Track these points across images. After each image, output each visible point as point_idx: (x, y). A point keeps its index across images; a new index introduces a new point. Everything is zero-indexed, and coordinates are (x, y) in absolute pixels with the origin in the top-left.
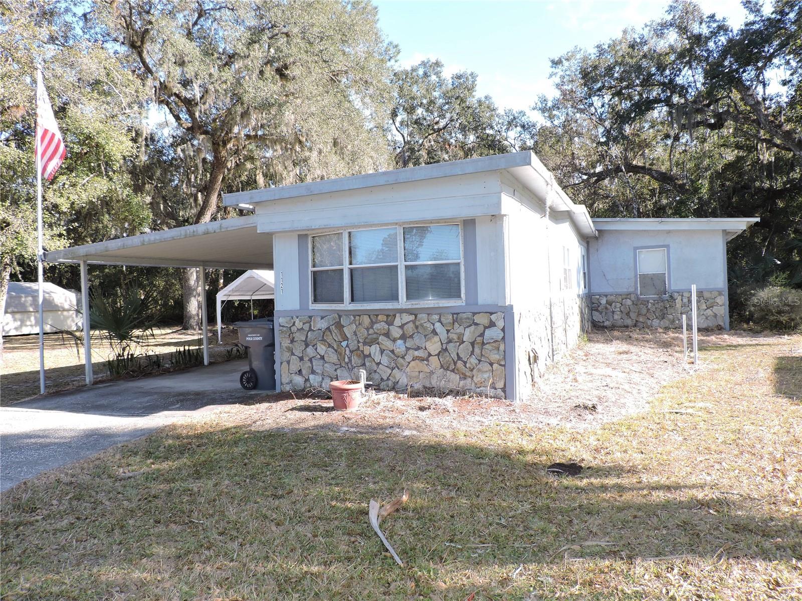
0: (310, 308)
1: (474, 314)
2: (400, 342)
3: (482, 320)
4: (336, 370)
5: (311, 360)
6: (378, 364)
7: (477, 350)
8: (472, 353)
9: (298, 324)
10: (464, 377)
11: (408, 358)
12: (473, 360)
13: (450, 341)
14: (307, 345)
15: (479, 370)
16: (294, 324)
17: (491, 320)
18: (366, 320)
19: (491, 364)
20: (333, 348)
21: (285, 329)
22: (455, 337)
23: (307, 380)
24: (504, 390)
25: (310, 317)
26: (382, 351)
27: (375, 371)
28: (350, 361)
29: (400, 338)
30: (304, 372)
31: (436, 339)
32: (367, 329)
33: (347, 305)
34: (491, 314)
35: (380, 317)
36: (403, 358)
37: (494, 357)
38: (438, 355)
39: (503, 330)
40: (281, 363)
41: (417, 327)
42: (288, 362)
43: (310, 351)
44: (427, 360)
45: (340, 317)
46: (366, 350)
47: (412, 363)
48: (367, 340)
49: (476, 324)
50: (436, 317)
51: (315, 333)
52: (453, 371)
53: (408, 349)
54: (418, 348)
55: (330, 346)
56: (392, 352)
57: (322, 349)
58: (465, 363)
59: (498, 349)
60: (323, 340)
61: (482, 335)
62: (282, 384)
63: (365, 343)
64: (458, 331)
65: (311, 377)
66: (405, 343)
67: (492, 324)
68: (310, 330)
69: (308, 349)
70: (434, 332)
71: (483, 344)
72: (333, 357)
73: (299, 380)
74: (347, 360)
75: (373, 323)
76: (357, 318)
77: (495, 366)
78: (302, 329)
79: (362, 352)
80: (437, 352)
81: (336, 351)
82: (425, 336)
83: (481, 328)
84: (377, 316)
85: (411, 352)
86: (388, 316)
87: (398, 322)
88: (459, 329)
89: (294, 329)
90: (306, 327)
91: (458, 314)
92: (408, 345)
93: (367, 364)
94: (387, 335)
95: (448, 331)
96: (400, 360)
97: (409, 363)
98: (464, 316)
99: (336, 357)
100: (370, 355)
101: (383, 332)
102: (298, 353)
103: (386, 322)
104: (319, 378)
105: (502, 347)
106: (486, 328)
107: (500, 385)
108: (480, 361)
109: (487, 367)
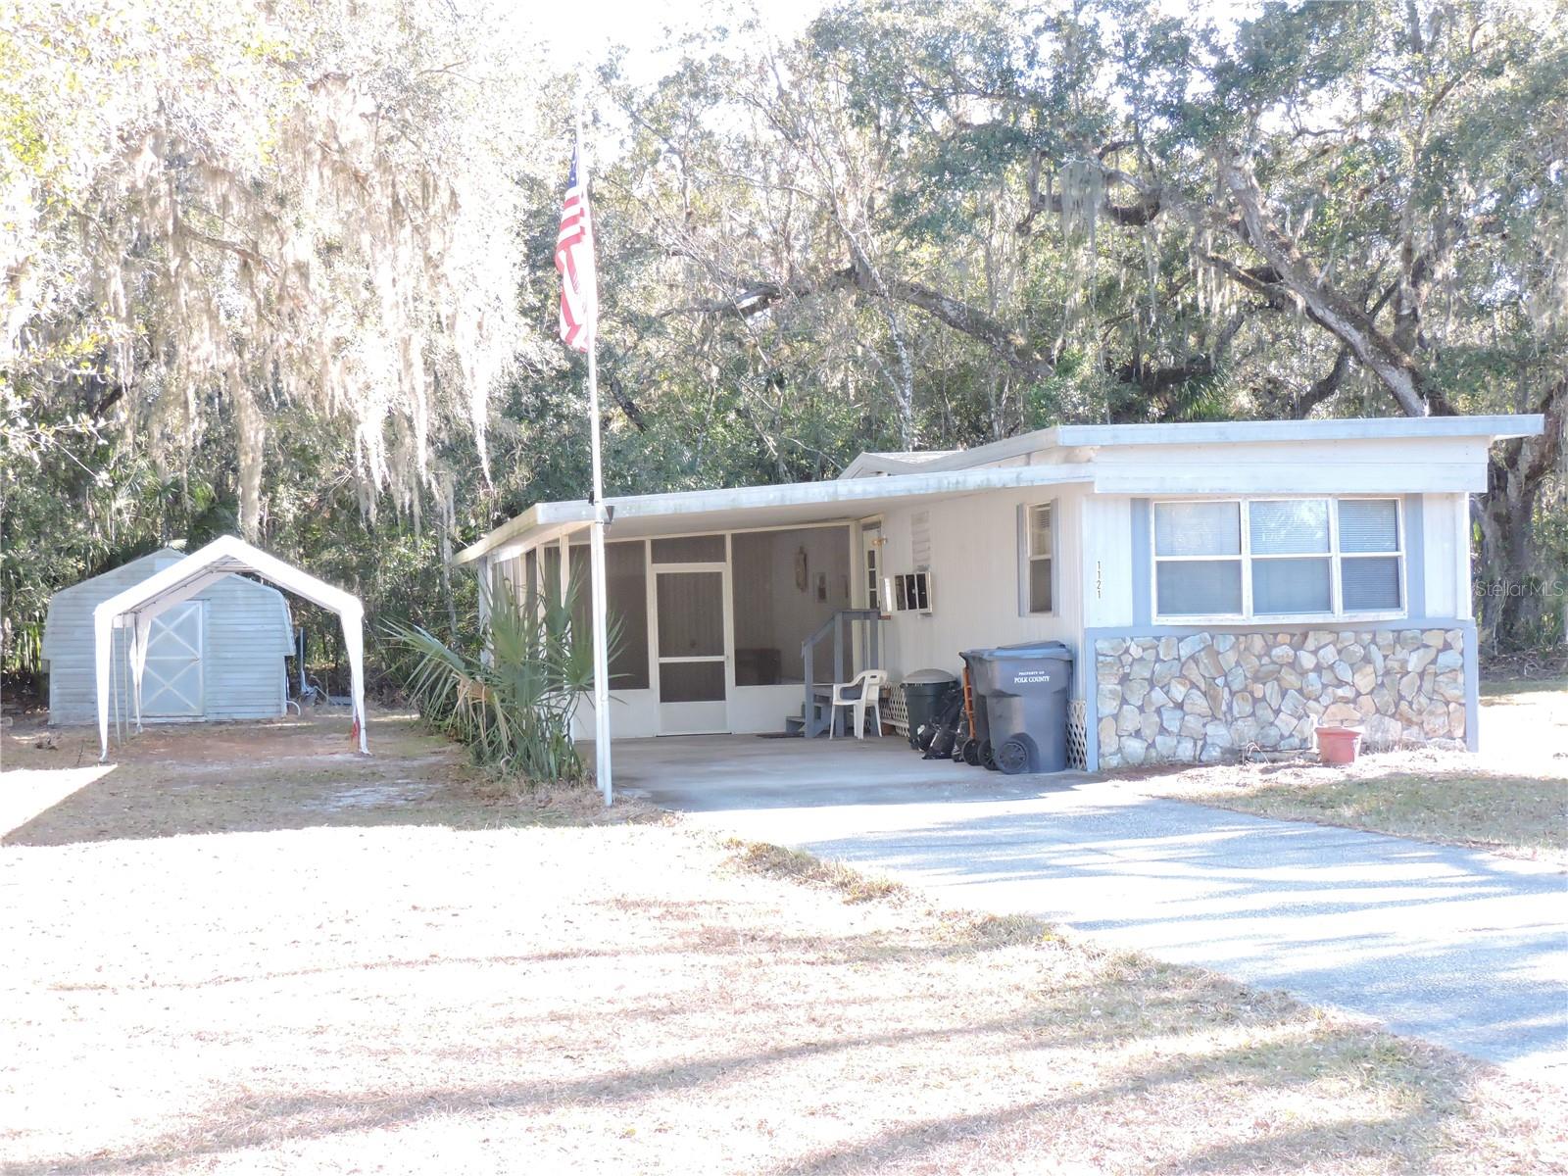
0: (1154, 623)
1: (1423, 631)
2: (1312, 676)
3: (1435, 640)
4: (1204, 725)
5: (1158, 711)
6: (1277, 712)
7: (1427, 685)
8: (1420, 688)
9: (1136, 651)
10: (1409, 723)
11: (1325, 700)
12: (1423, 700)
13: (1387, 672)
14: (1152, 686)
15: (1431, 713)
16: (1127, 651)
17: (1445, 641)
18: (1258, 643)
19: (1447, 704)
20: (1198, 688)
21: (1109, 659)
22: (1396, 665)
23: (1152, 745)
24: (1464, 738)
25: (1158, 639)
26: (1284, 694)
27: (1272, 724)
28: (1230, 708)
29: (1313, 670)
30: (1147, 732)
31: (1369, 669)
32: (1260, 657)
33: (1247, 617)
34: (1447, 631)
35: (1280, 637)
36: (1317, 700)
37: (1452, 692)
38: (1371, 692)
39: (1462, 654)
40: (1100, 720)
41: (1339, 652)
42: (1116, 717)
43: (1158, 695)
44: (1354, 701)
45: (1213, 638)
46: (1259, 690)
47: (1333, 708)
48: (1260, 675)
49: (1427, 646)
50: (1367, 637)
51: (1167, 665)
52: (1393, 716)
53: (1325, 686)
54: (1341, 684)
55: (1194, 685)
56: (1300, 691)
57: (1179, 691)
58: (1411, 704)
59: (1455, 680)
60: (1182, 676)
61: (1434, 662)
62: (1100, 755)
63: (1256, 679)
64: (1400, 656)
65: (1159, 739)
66: (1320, 677)
67: (1447, 646)
68: (1158, 660)
69: (1153, 694)
70: (1367, 660)
71: (1436, 675)
72: (1199, 703)
73: (1135, 748)
74: (1224, 708)
75: (1268, 649)
76: (1242, 639)
77: (1452, 706)
78: (1142, 659)
79: (1252, 693)
80: (1369, 689)
81: (1205, 694)
82: (1352, 666)
83: (1432, 653)
84: (1275, 635)
85: (1330, 689)
86: (1293, 635)
87: (1311, 644)
88: (1401, 654)
89: (1127, 659)
90: (1150, 655)
91: (1399, 632)
92: (1325, 680)
93: (1259, 713)
94: (1294, 664)
95: (1385, 657)
96: (1312, 704)
97: (1327, 707)
98: (1409, 634)
99: (1205, 704)
100: (1264, 699)
101: (1286, 660)
102: (1136, 700)
103: (1290, 645)
104: (1172, 741)
105: (1461, 678)
106: (1439, 651)
107: (1459, 733)
108: (1431, 699)
109: (1442, 709)
